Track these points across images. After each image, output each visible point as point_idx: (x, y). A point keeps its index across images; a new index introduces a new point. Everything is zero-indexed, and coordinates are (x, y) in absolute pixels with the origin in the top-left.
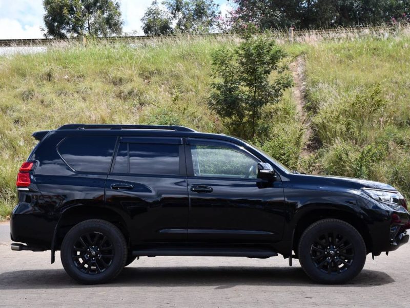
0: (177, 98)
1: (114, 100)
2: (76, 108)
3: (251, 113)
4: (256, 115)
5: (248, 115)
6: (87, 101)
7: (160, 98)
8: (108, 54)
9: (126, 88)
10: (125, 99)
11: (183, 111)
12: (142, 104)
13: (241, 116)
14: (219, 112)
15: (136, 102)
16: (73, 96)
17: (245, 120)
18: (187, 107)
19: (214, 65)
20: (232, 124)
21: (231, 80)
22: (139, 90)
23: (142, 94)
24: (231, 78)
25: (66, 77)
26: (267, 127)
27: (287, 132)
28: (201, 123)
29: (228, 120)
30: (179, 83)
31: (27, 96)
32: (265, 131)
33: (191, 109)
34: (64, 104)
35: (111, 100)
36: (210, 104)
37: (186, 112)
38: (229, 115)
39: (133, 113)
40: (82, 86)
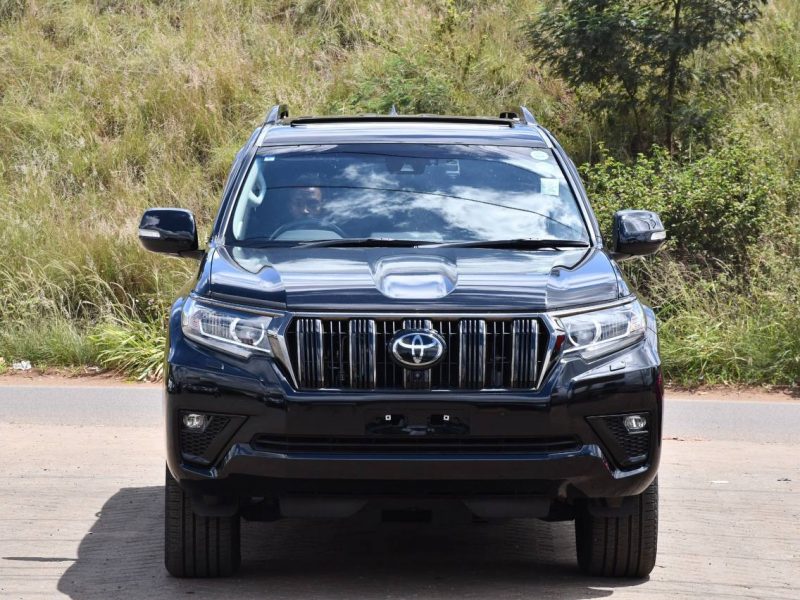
0: (449, 26)
1: (266, 27)
2: (148, 50)
3: (659, 71)
4: (675, 79)
5: (652, 77)
6: (182, 32)
7: (400, 23)
10: (299, 25)
11: (464, 65)
12: (346, 41)
13: (631, 81)
14: (564, 72)
15: (331, 35)
16: (144, 15)
17: (642, 93)
18: (480, 52)
20: (600, 105)
23: (348, 10)
26: (709, 115)
27: (771, 129)
29: (591, 92)
32: (699, 128)
33: (490, 59)
35: (255, 30)
36: (537, 42)
37: (473, 67)
38: (592, 78)
39: (318, 69)
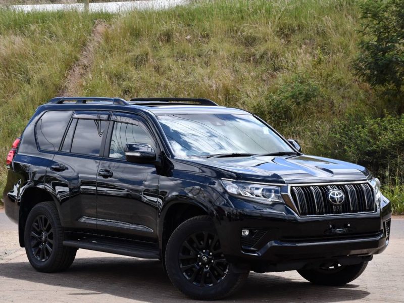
0: (320, 62)
1: (243, 65)
2: (195, 75)
6: (209, 67)
7: (299, 62)
8: (240, 8)
9: (259, 49)
10: (257, 63)
11: (326, 78)
12: (275, 69)
13: (398, 83)
14: (369, 79)
16: (194, 61)
18: (332, 72)
19: (364, 19)
20: (384, 93)
21: (387, 37)
22: (274, 53)
23: (277, 57)
24: (387, 34)
25: (188, 37)
28: (348, 92)
29: (380, 88)
30: (325, 42)
31: (139, 62)
33: (337, 75)
34: (182, 71)
36: (357, 68)
37: (330, 79)
38: (382, 82)
39: (264, 81)
40: (205, 48)
